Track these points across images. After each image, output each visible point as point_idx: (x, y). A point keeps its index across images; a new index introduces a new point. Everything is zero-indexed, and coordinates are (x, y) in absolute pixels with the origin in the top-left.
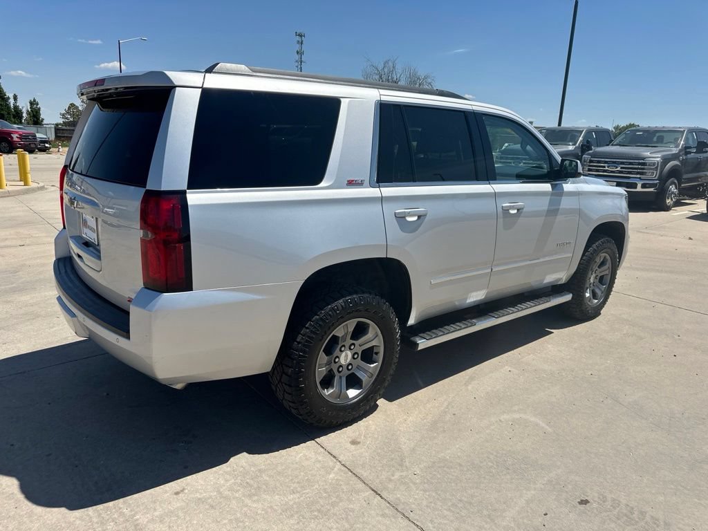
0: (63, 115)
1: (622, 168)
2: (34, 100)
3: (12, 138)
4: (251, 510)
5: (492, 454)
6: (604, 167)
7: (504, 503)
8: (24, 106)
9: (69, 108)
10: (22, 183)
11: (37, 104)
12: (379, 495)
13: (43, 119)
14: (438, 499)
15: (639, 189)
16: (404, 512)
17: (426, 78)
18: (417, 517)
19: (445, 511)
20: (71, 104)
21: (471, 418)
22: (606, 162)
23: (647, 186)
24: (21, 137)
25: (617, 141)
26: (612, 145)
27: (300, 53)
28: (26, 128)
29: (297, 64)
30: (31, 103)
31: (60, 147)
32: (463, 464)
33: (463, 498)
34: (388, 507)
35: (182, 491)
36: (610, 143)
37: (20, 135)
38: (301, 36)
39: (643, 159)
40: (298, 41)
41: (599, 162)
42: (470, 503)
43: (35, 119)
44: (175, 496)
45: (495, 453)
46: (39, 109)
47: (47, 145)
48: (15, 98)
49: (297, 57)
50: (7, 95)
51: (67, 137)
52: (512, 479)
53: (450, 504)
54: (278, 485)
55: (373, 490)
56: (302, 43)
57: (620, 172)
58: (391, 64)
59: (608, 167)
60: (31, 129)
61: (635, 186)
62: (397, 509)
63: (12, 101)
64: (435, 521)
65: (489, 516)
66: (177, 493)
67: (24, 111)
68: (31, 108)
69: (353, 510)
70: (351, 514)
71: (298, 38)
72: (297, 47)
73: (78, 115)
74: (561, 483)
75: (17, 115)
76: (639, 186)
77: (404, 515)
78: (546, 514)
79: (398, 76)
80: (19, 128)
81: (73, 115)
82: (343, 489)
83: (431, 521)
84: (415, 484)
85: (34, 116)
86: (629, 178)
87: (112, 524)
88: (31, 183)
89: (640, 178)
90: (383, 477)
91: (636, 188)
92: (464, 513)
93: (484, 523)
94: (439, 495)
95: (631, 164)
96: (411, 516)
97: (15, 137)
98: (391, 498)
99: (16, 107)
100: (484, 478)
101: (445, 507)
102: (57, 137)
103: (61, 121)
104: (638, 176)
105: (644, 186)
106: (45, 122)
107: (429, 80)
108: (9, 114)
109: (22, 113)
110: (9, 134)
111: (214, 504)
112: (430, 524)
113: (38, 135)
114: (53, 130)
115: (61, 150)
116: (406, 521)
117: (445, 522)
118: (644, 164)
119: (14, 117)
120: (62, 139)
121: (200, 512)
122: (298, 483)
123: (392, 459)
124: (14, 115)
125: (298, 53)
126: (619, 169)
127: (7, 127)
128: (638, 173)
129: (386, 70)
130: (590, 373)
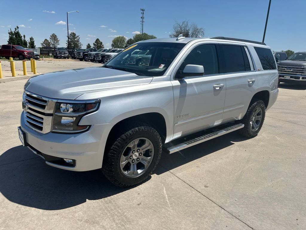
0: (42, 44)
1: (293, 70)
2: (32, 38)
3: (24, 54)
4: (171, 213)
5: (266, 193)
6: (285, 69)
7: (278, 214)
8: (28, 40)
9: (45, 41)
10: (33, 73)
11: (33, 39)
12: (223, 209)
13: (35, 46)
14: (249, 212)
15: (301, 79)
16: (236, 216)
17: (200, 29)
18: (242, 219)
19: (253, 217)
20: (45, 39)
21: (253, 178)
22: (286, 67)
23: (305, 78)
24: (28, 53)
25: (290, 58)
26: (288, 60)
27: (142, 18)
28: (30, 49)
29: (141, 23)
30: (31, 39)
31: (44, 58)
32: (255, 197)
33: (259, 211)
34: (229, 214)
35: (141, 204)
36: (287, 59)
37: (28, 52)
38: (143, 10)
39: (303, 66)
40: (142, 13)
41: (282, 67)
42: (263, 214)
43: (32, 46)
44: (138, 206)
45: (267, 193)
46: (34, 41)
47: (38, 57)
48: (24, 36)
49: (141, 20)
50: (21, 35)
51: (45, 53)
52: (278, 204)
53: (254, 213)
54: (179, 203)
55: (220, 207)
56: (143, 14)
57: (292, 72)
58: (186, 23)
59: (287, 70)
60: (31, 50)
61: (299, 78)
62: (232, 215)
63: (23, 38)
64: (250, 220)
65: (273, 219)
66: (139, 205)
67: (28, 42)
68: (30, 41)
69: (214, 215)
70: (214, 216)
71: (142, 11)
72: (141, 15)
73: (48, 44)
74: (300, 207)
75: (25, 44)
76: (301, 78)
77: (236, 218)
78: (297, 220)
79: (189, 28)
80: (27, 49)
81: (46, 44)
82: (207, 206)
83: (249, 221)
84: (237, 205)
85: (32, 44)
86: (296, 74)
87: (116, 216)
88: (36, 73)
89: (301, 75)
90: (222, 201)
91: (299, 79)
92: (262, 218)
93: (271, 222)
94: (249, 210)
95: (297, 68)
96: (239, 218)
97: (25, 53)
98: (228, 210)
99: (25, 40)
100: (266, 203)
101: (253, 215)
102: (41, 53)
103: (41, 46)
104: (301, 74)
105: (303, 78)
106: (36, 47)
107: (202, 30)
108: (22, 43)
109: (27, 43)
110: (23, 52)
111: (155, 210)
112: (248, 222)
113: (35, 53)
114: (39, 50)
115: (44, 59)
116: (238, 220)
117: (255, 221)
118: (303, 68)
119: (24, 45)
120: (43, 54)
121: (151, 213)
122: (187, 202)
123: (224, 194)
124: (23, 44)
125: (141, 18)
126: (292, 70)
127: (22, 49)
128: (300, 72)
129: (184, 25)
130: (299, 160)
